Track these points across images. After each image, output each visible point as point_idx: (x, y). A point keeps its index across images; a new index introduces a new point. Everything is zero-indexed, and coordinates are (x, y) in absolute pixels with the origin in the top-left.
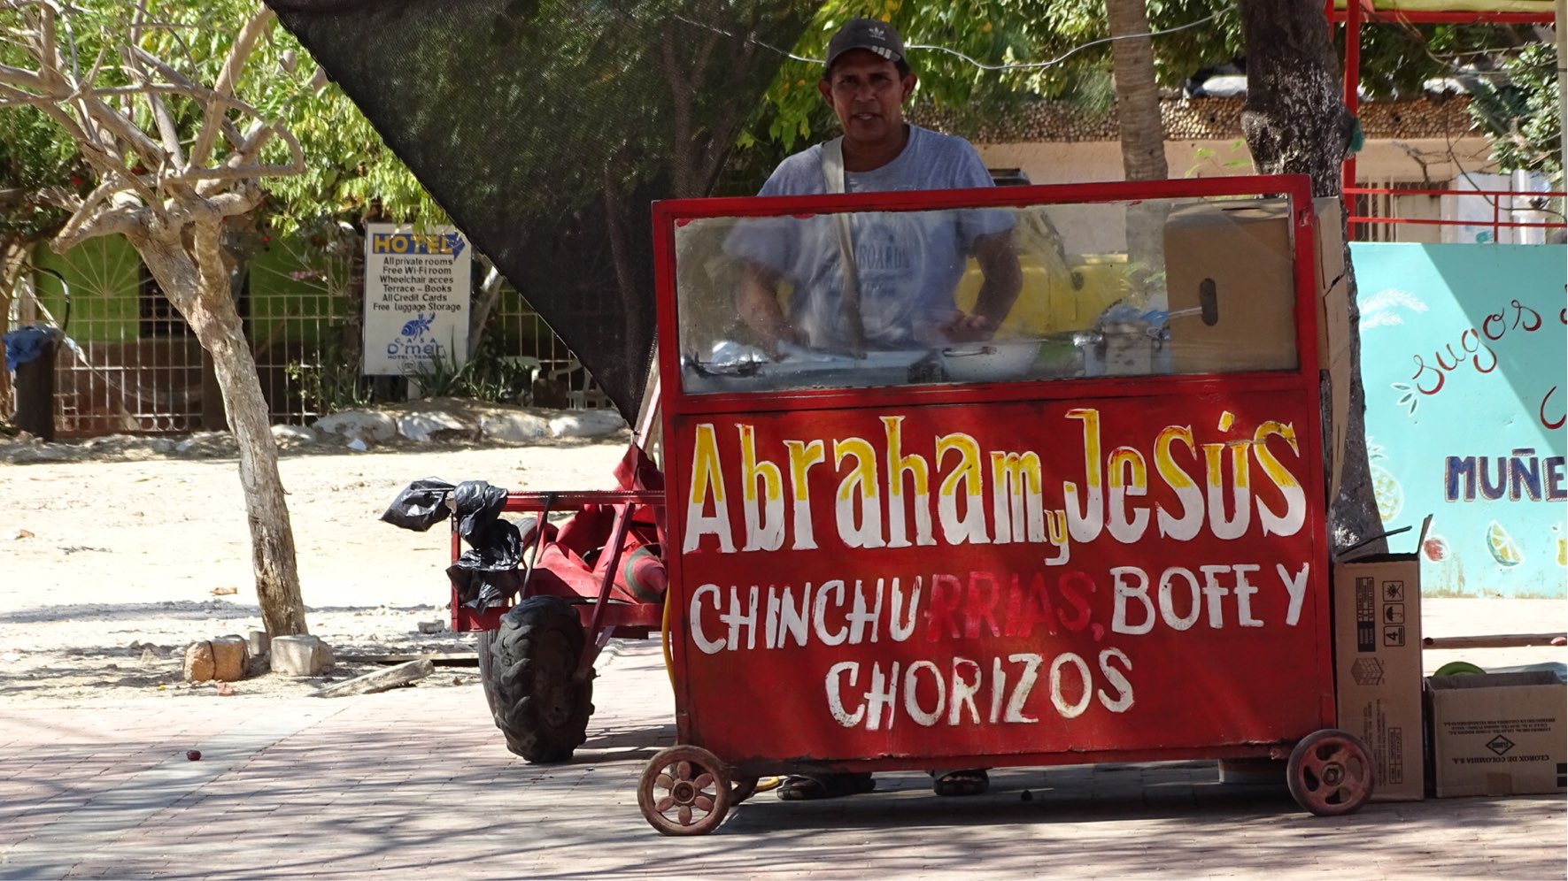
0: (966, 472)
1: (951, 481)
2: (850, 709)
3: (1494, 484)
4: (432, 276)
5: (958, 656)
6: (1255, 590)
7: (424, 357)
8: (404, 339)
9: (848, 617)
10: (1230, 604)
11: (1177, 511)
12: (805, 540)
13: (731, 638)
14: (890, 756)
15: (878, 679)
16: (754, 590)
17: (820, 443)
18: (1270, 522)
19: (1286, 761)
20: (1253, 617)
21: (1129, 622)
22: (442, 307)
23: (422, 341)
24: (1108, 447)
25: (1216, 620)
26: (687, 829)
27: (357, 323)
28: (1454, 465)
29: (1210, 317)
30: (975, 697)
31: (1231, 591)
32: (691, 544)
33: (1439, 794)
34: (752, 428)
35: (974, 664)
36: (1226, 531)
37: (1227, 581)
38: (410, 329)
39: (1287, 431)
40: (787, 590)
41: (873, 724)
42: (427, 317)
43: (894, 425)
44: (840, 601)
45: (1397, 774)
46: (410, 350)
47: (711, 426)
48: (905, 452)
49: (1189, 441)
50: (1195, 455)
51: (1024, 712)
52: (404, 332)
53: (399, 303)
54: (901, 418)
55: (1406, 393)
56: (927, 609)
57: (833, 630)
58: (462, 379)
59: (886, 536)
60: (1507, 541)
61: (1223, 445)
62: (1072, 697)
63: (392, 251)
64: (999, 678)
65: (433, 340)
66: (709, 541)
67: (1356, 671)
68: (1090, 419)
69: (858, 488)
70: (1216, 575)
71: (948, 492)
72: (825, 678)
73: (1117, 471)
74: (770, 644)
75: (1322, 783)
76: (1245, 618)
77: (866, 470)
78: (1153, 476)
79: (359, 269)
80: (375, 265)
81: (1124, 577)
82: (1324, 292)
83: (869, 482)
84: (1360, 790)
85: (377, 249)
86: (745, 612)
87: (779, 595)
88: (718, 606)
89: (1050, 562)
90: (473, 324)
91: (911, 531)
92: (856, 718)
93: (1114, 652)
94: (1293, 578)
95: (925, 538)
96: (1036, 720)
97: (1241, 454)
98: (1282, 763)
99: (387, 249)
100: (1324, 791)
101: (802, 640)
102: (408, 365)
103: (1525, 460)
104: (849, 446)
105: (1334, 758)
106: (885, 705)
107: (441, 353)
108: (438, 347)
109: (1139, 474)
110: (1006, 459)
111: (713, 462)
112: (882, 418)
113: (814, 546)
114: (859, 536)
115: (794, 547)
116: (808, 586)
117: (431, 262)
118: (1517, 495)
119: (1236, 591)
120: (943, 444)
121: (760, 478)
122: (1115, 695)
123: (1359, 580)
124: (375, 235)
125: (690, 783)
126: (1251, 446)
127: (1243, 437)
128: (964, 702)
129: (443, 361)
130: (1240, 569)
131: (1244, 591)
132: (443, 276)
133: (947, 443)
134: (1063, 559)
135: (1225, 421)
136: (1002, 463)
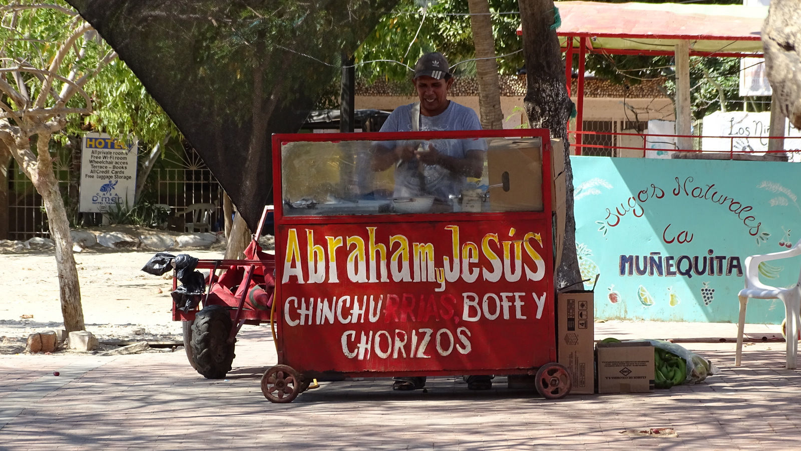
0: (402, 251)
1: (396, 255)
2: (352, 351)
3: (642, 268)
4: (117, 161)
5: (397, 329)
6: (523, 303)
7: (112, 203)
8: (101, 193)
9: (351, 311)
10: (512, 309)
11: (491, 269)
12: (334, 279)
13: (301, 320)
14: (368, 371)
15: (363, 338)
16: (312, 300)
17: (341, 237)
18: (530, 275)
19: (535, 376)
20: (522, 315)
21: (470, 316)
22: (121, 177)
23: (111, 195)
24: (462, 242)
25: (506, 316)
26: (281, 400)
27: (77, 185)
28: (623, 259)
29: (506, 188)
30: (404, 346)
31: (513, 304)
32: (285, 280)
33: (600, 392)
34: (312, 231)
35: (404, 332)
36: (511, 278)
37: (512, 299)
38: (104, 188)
39: (538, 237)
40: (326, 300)
41: (361, 357)
42: (113, 182)
43: (372, 231)
44: (348, 305)
45: (583, 383)
46: (104, 199)
47: (295, 230)
48: (376, 243)
49: (496, 240)
50: (499, 246)
51: (424, 353)
52: (101, 190)
53: (99, 174)
54: (376, 228)
55: (603, 225)
56: (385, 309)
57: (345, 317)
58: (131, 215)
59: (368, 278)
60: (647, 294)
61: (511, 242)
62: (445, 348)
63: (96, 147)
64: (415, 339)
65: (116, 195)
66: (293, 278)
67: (567, 339)
68: (455, 230)
69: (356, 257)
70: (507, 297)
71: (394, 260)
72: (341, 337)
73: (466, 252)
74: (318, 323)
75: (550, 385)
76: (519, 315)
77: (360, 250)
78: (481, 255)
79: (78, 157)
80: (87, 154)
81: (468, 297)
82: (555, 178)
83: (361, 255)
84: (565, 389)
85: (88, 146)
86: (308, 309)
87: (322, 302)
88: (296, 306)
89: (437, 290)
90: (138, 187)
91: (379, 276)
92: (354, 354)
93: (463, 328)
94: (539, 299)
95: (384, 278)
96: (430, 357)
97: (518, 246)
98: (533, 377)
99: (93, 146)
100: (551, 389)
101: (332, 321)
102: (103, 207)
103: (656, 258)
104: (354, 239)
105: (555, 375)
106: (366, 349)
107: (120, 201)
108: (119, 198)
109: (475, 253)
110: (419, 246)
111: (296, 245)
112: (367, 228)
113: (337, 281)
114: (357, 276)
115: (329, 282)
116: (335, 298)
117: (117, 153)
118: (652, 273)
119: (515, 304)
120: (393, 239)
121: (315, 252)
122: (463, 347)
123: (569, 300)
124: (87, 138)
125: (283, 380)
126: (523, 243)
127: (519, 239)
128: (400, 348)
129: (121, 205)
130: (517, 294)
131: (518, 304)
132: (123, 161)
133: (395, 239)
134: (443, 289)
135: (512, 232)
136: (418, 248)
